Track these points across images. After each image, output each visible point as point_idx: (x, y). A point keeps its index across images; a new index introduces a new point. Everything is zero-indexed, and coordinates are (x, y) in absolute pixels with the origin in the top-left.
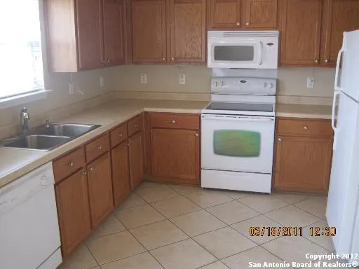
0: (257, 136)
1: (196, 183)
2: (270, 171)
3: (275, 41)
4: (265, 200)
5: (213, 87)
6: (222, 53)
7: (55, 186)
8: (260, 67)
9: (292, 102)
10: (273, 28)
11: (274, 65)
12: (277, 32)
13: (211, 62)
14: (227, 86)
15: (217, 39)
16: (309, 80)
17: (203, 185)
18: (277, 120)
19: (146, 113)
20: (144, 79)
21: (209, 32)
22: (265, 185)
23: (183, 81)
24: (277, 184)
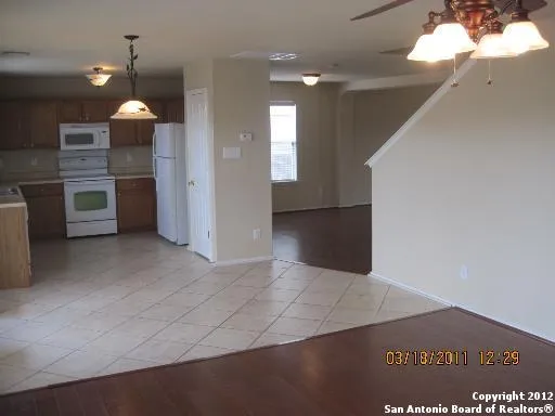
0: (104, 193)
1: (63, 236)
2: (115, 217)
3: (108, 129)
4: (115, 239)
5: (61, 165)
6: (71, 139)
8: (98, 148)
10: (105, 121)
12: (108, 124)
13: (64, 147)
15: (66, 129)
17: (69, 235)
18: (116, 181)
21: (61, 125)
22: (112, 227)
23: (34, 162)
24: (121, 226)
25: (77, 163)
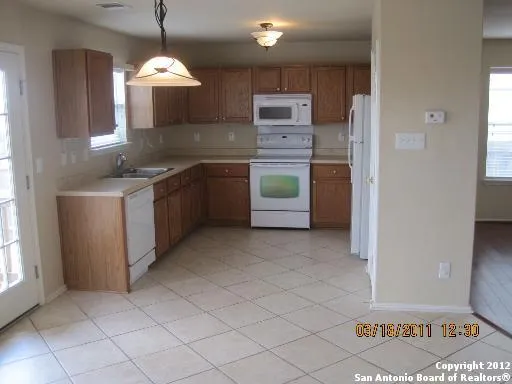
0: (296, 180)
2: (308, 208)
3: (309, 103)
4: (306, 235)
5: (259, 142)
6: (266, 113)
7: (154, 202)
8: (298, 124)
9: (327, 153)
10: (308, 92)
11: (309, 122)
12: (310, 96)
13: (257, 121)
14: (272, 142)
15: (261, 101)
16: (340, 135)
17: (253, 224)
18: (312, 166)
19: (202, 164)
20: (197, 137)
21: (255, 96)
22: (304, 221)
23: (232, 137)
24: (315, 220)
25: (276, 141)
